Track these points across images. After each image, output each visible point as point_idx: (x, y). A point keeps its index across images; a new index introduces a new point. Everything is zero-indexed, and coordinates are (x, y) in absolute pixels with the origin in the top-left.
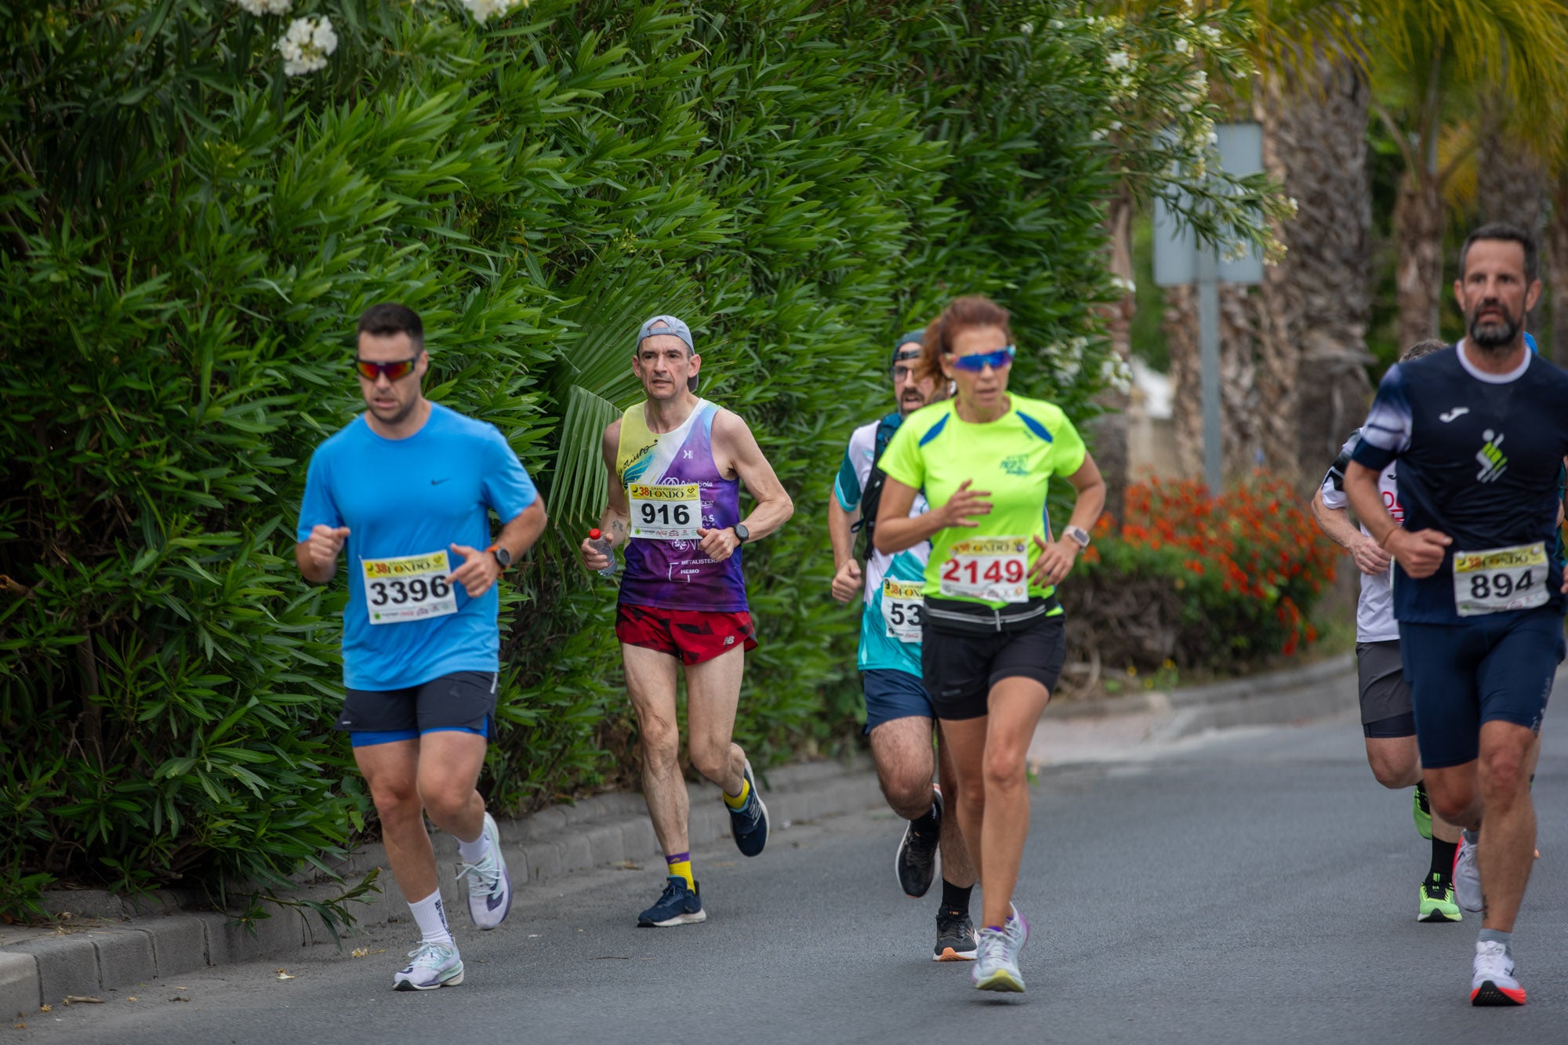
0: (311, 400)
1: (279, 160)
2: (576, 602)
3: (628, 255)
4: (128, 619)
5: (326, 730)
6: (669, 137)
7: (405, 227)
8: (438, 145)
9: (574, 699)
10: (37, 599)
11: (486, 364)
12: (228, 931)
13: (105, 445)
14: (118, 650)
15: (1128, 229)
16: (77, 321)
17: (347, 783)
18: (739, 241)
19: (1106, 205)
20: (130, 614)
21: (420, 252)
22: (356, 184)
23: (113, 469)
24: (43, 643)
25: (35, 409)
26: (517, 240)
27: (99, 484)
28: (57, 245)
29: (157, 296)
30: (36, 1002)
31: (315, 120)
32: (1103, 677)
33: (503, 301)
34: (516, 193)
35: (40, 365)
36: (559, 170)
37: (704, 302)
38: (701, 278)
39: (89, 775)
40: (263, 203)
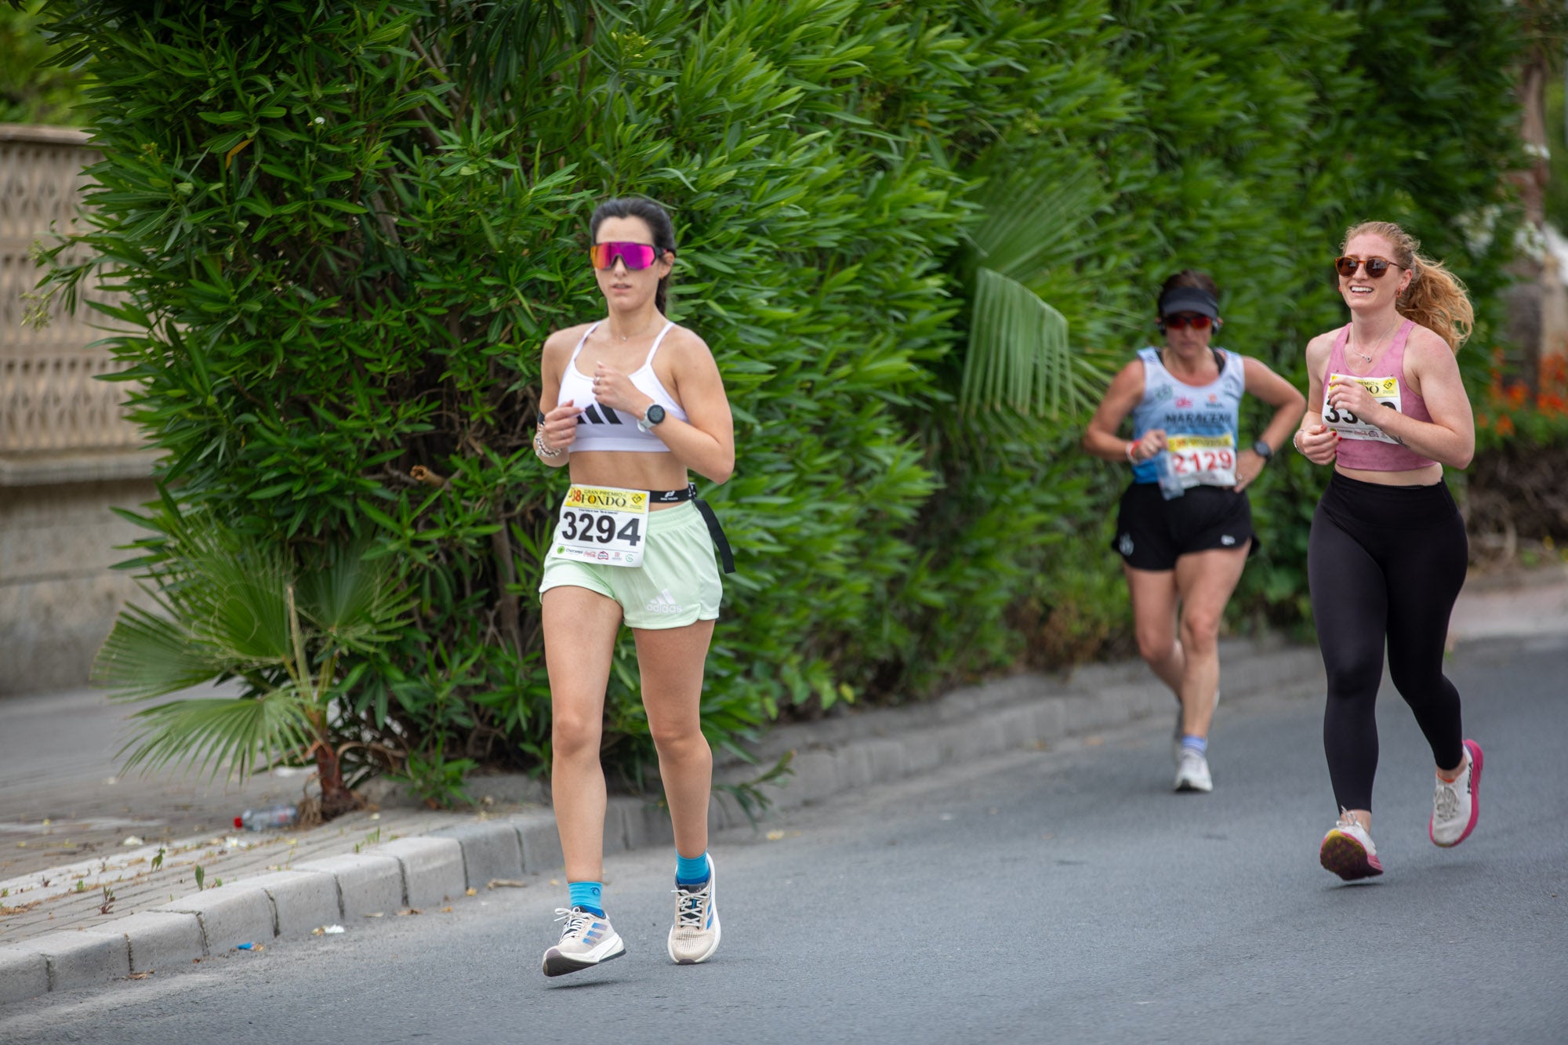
0: (717, 288)
1: (683, 49)
2: (984, 485)
3: (1032, 135)
4: (542, 509)
5: (738, 616)
6: (1072, 15)
7: (809, 115)
8: (840, 30)
9: (983, 581)
10: (454, 490)
11: (889, 247)
12: (646, 814)
13: (517, 337)
14: (532, 537)
15: (1541, 96)
16: (487, 214)
17: (758, 669)
18: (1142, 119)
19: (1517, 70)
20: (544, 503)
21: (823, 139)
22: (759, 73)
23: (526, 360)
24: (460, 533)
25: (449, 303)
26: (920, 123)
27: (511, 375)
28: (468, 139)
29: (564, 188)
30: (462, 886)
31: (718, 7)
32: (1519, 550)
33: (905, 186)
34: (918, 75)
35: (452, 258)
36: (960, 51)
37: (1107, 180)
38: (1103, 156)
39: (508, 664)
40: (668, 92)
